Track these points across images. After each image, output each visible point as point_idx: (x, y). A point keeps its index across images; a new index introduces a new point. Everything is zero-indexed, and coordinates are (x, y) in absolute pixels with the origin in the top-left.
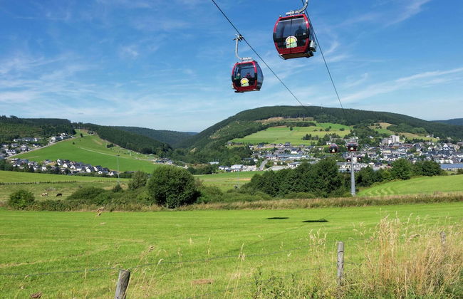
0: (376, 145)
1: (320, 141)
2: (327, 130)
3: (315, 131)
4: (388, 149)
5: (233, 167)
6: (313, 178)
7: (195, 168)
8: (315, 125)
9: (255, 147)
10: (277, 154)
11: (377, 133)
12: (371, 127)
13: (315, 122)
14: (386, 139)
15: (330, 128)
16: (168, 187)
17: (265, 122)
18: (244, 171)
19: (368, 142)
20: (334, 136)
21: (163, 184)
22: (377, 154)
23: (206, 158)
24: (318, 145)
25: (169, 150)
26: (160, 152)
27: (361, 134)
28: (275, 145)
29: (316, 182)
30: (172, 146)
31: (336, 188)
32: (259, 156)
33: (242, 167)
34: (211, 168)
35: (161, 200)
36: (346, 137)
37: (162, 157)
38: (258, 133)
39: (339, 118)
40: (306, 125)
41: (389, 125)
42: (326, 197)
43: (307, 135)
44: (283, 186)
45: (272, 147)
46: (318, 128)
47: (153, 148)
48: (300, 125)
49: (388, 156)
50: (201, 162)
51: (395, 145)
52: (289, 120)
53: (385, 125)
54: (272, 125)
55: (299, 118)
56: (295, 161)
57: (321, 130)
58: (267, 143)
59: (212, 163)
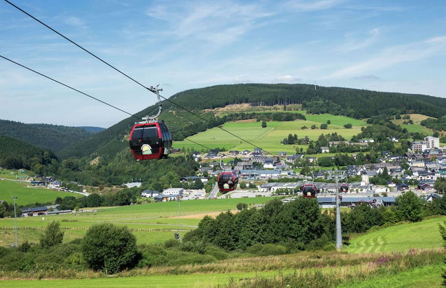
0: (402, 153)
1: (311, 147)
2: (324, 127)
3: (304, 128)
4: (421, 160)
5: (166, 193)
6: (285, 222)
7: (100, 194)
8: (303, 118)
9: (204, 157)
10: (241, 168)
11: (405, 131)
12: (395, 122)
13: (304, 113)
14: (418, 142)
15: (329, 122)
16: (106, 249)
17: (220, 112)
18: (185, 199)
19: (390, 148)
20: (335, 137)
21: (101, 245)
22: (403, 168)
23: (120, 177)
24: (309, 153)
25: (53, 161)
26: (38, 166)
27: (379, 134)
28: (237, 152)
29: (290, 229)
30: (57, 154)
31: (316, 237)
32: (210, 173)
33: (181, 193)
34: (130, 195)
35: (96, 264)
36: (354, 139)
37: (41, 174)
38: (209, 131)
39: (343, 106)
40: (289, 118)
41: (425, 118)
42: (303, 250)
43: (290, 136)
44: (244, 234)
45: (233, 156)
46: (308, 123)
47: (24, 159)
48: (278, 118)
49: (420, 173)
50: (111, 183)
51: (431, 153)
52: (261, 109)
53: (418, 118)
54: (232, 118)
55: (278, 106)
56: (270, 181)
57: (314, 127)
58: (223, 150)
59: (130, 185)
